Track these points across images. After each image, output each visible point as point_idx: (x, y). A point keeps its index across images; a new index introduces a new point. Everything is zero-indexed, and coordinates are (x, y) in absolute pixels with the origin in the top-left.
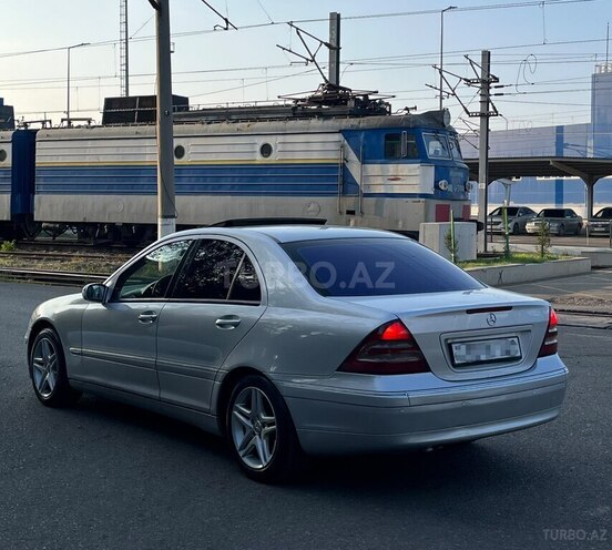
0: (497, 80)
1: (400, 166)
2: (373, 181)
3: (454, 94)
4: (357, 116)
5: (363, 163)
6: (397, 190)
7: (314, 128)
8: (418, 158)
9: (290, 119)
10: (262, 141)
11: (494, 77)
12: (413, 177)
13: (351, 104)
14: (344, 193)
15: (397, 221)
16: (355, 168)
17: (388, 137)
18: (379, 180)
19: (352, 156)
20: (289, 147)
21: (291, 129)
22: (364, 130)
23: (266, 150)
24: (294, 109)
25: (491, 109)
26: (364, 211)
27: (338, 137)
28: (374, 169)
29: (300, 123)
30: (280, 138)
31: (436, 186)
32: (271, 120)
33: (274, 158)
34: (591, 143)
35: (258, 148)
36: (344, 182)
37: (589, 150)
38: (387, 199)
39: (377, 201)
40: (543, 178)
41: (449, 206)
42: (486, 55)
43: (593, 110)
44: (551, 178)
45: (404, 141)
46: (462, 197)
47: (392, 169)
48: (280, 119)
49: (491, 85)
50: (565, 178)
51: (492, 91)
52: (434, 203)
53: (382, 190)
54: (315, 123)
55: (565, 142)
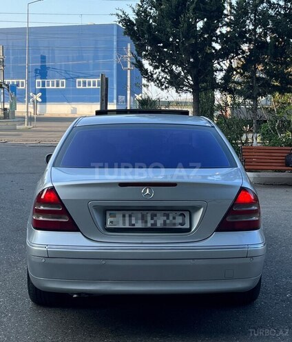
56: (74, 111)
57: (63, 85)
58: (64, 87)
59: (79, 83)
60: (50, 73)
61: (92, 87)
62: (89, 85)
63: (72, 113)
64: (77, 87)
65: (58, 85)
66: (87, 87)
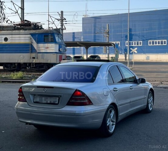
0: (65, 19)
1: (49, 44)
2: (41, 49)
3: (54, 23)
4: (35, 30)
5: (38, 43)
6: (48, 51)
7: (22, 33)
8: (54, 42)
9: (14, 30)
10: (4, 37)
11: (65, 18)
12: (53, 48)
13: (32, 26)
14: (32, 52)
15: (48, 60)
16: (35, 45)
17: (45, 36)
18: (43, 48)
19: (34, 41)
20: (13, 39)
21: (14, 33)
22: (37, 34)
23: (6, 39)
24: (15, 27)
25: (64, 28)
26: (38, 57)
27: (29, 36)
28: (41, 45)
29: (17, 31)
30: (11, 36)
31: (59, 50)
32: (7, 30)
33: (8, 42)
34: (82, 37)
35: (3, 39)
36: (31, 49)
37: (82, 39)
38: (45, 54)
39: (42, 55)
40: (69, 47)
41: (62, 56)
42: (62, 12)
43: (83, 28)
44: (71, 47)
45: (50, 37)
46: (65, 53)
47: (46, 45)
48: (10, 30)
49: (64, 21)
50: (75, 47)
51: (64, 23)
52: (59, 55)
53: (44, 51)
54: (22, 31)
55: (75, 37)
56: (148, 58)
57: (140, 44)
58: (142, 45)
59: (150, 42)
60: (134, 37)
61: (157, 45)
62: (156, 43)
63: (147, 59)
64: (149, 45)
65: (138, 44)
66: (155, 45)
